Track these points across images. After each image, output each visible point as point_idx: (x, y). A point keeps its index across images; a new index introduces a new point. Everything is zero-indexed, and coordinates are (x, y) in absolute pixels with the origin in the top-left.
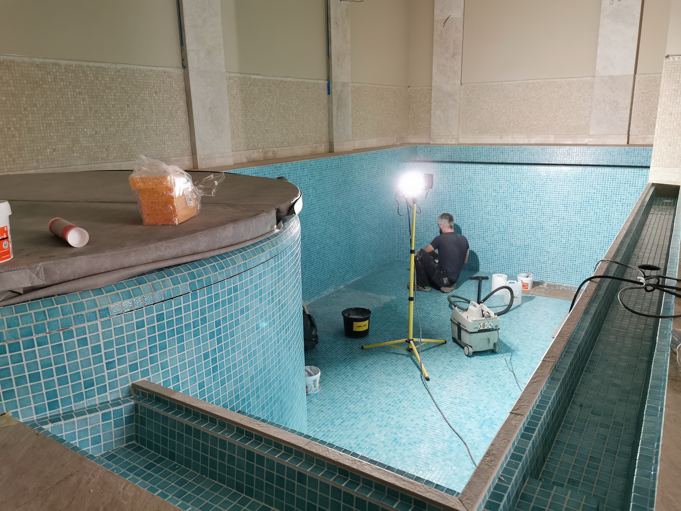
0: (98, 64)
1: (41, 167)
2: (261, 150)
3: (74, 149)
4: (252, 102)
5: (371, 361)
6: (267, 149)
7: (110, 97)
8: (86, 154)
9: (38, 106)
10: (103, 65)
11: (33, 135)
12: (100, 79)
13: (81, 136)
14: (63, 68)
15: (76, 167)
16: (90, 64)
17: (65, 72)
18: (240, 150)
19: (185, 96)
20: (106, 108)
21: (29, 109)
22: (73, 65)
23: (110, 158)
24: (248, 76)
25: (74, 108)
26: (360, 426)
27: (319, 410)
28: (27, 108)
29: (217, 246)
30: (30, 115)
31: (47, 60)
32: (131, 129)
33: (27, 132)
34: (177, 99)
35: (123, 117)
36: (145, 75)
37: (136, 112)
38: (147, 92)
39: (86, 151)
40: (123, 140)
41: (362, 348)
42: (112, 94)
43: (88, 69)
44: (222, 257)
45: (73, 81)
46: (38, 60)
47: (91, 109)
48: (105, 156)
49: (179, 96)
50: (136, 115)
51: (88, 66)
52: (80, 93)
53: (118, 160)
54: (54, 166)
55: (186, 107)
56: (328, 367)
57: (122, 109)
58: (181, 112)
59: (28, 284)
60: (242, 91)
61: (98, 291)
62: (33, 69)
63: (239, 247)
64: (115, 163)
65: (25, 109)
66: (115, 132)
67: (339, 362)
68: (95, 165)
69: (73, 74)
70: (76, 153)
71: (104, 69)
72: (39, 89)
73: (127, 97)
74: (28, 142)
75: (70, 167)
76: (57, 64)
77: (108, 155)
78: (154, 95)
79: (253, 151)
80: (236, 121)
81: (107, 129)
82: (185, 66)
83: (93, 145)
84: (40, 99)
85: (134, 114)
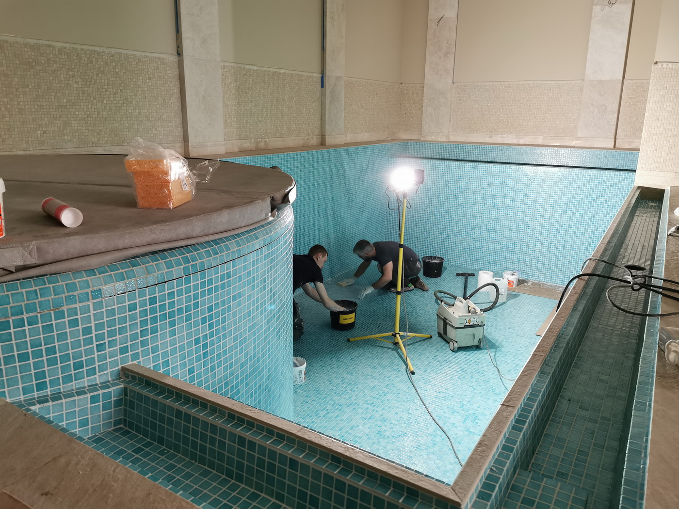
0: (92, 48)
1: (31, 149)
2: (253, 140)
3: (65, 132)
4: (246, 92)
5: (356, 353)
6: (259, 140)
7: (103, 81)
8: (77, 137)
9: (30, 87)
10: (97, 49)
11: (24, 116)
12: (94, 62)
13: (72, 119)
14: (57, 50)
15: (66, 150)
16: (84, 47)
17: (59, 54)
18: (232, 139)
19: (179, 83)
20: (99, 92)
21: (20, 90)
22: (68, 48)
23: (101, 142)
24: (242, 66)
25: (67, 91)
26: (344, 418)
27: (304, 401)
28: (18, 89)
29: (211, 231)
30: (21, 96)
31: (41, 42)
32: (123, 113)
33: (18, 113)
34: (171, 85)
35: (115, 102)
36: (140, 61)
37: (129, 97)
38: (141, 78)
39: (77, 134)
40: (115, 125)
41: (348, 340)
42: (106, 78)
43: (82, 52)
44: (216, 242)
45: (67, 64)
46: (32, 42)
47: (83, 92)
48: (96, 140)
49: (173, 83)
50: (129, 100)
51: (82, 49)
52: (73, 76)
53: (109, 145)
54: (44, 148)
55: (180, 94)
56: (314, 358)
57: (115, 94)
58: (174, 98)
59: (20, 263)
60: (236, 81)
61: (91, 271)
62: (26, 49)
63: (233, 233)
64: (106, 148)
65: (17, 89)
66: (107, 116)
67: (324, 353)
68: (86, 148)
69: (66, 57)
70: (67, 136)
71: (98, 53)
72: (32, 70)
73: (120, 82)
74: (18, 123)
75: (60, 150)
76: (50, 46)
77: (99, 139)
78: (148, 81)
79: (245, 141)
80: (229, 110)
81: (99, 113)
82: (179, 53)
83: (84, 128)
84: (32, 81)
85: (127, 99)
